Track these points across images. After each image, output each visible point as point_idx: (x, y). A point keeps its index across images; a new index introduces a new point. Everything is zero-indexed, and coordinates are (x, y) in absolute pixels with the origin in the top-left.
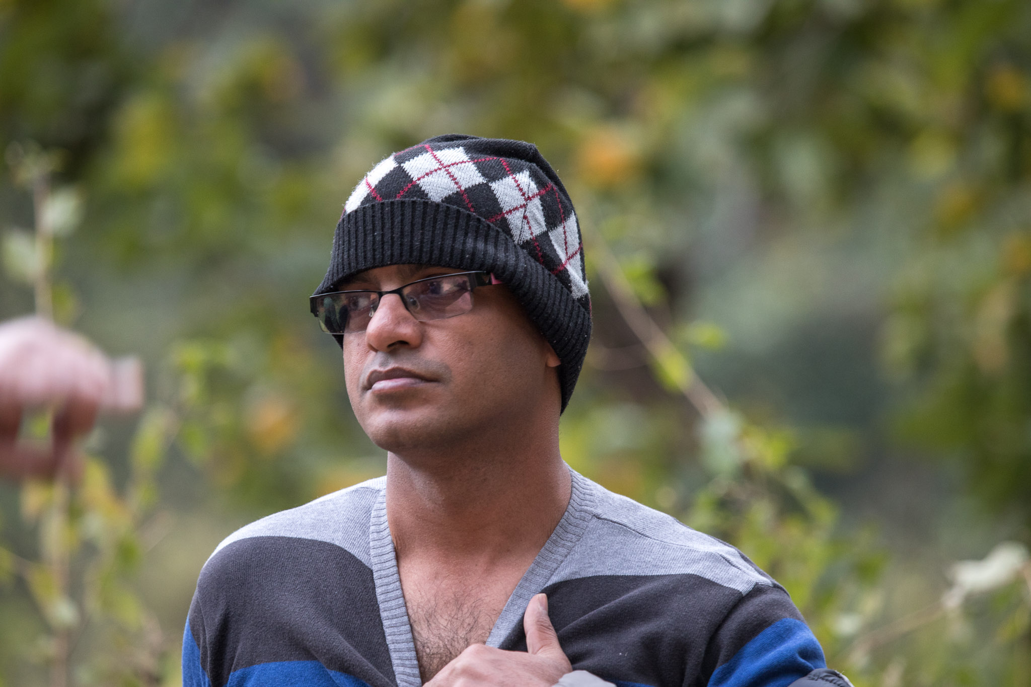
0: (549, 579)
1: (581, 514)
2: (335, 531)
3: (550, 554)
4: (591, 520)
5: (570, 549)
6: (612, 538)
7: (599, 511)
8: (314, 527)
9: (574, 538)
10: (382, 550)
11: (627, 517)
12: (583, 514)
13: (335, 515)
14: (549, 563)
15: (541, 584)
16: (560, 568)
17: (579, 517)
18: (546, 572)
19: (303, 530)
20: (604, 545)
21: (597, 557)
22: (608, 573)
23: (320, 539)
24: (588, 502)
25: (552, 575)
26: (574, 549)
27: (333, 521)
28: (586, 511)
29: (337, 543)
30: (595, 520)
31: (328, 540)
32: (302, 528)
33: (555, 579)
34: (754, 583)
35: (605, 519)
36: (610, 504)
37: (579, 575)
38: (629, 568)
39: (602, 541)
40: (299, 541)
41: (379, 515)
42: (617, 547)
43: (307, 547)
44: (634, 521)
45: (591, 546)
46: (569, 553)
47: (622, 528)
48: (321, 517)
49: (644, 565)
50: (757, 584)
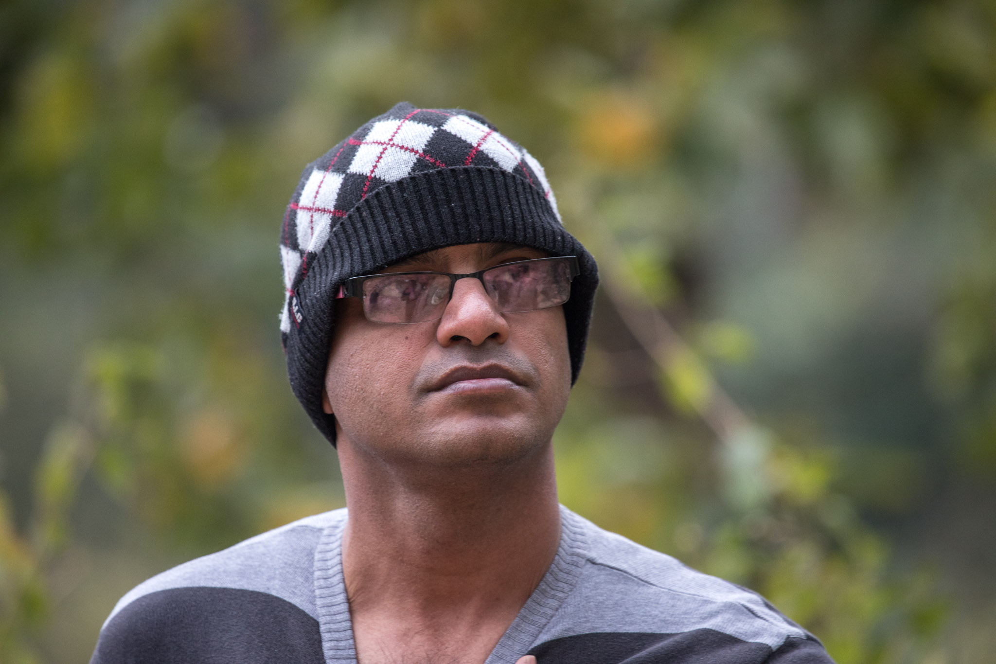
0: (536, 637)
1: (573, 558)
2: (270, 579)
3: (538, 606)
4: (585, 565)
5: (562, 601)
6: (610, 587)
7: (593, 555)
8: (242, 574)
9: (566, 588)
10: (332, 600)
11: (626, 562)
12: (575, 558)
13: (268, 559)
14: (536, 618)
15: (527, 643)
16: (551, 625)
17: (570, 562)
18: (533, 629)
19: (228, 578)
20: (602, 595)
21: (595, 610)
22: (608, 630)
23: (250, 588)
24: (579, 544)
25: (540, 632)
26: (566, 600)
27: (266, 566)
28: (578, 555)
29: (274, 593)
30: (589, 565)
31: (261, 589)
32: (227, 576)
33: (544, 638)
34: (785, 637)
35: (602, 565)
36: (605, 546)
37: (574, 632)
38: (632, 623)
39: (599, 591)
40: (225, 591)
41: (325, 558)
42: (617, 597)
43: (236, 598)
44: (634, 566)
45: (587, 597)
46: (560, 606)
47: (622, 575)
48: (250, 562)
49: (650, 620)
50: (788, 637)
